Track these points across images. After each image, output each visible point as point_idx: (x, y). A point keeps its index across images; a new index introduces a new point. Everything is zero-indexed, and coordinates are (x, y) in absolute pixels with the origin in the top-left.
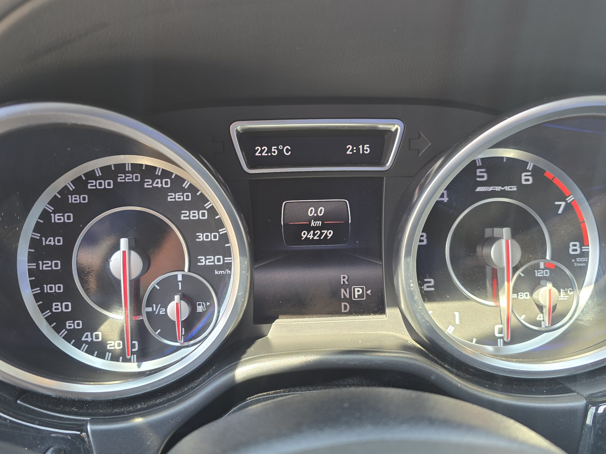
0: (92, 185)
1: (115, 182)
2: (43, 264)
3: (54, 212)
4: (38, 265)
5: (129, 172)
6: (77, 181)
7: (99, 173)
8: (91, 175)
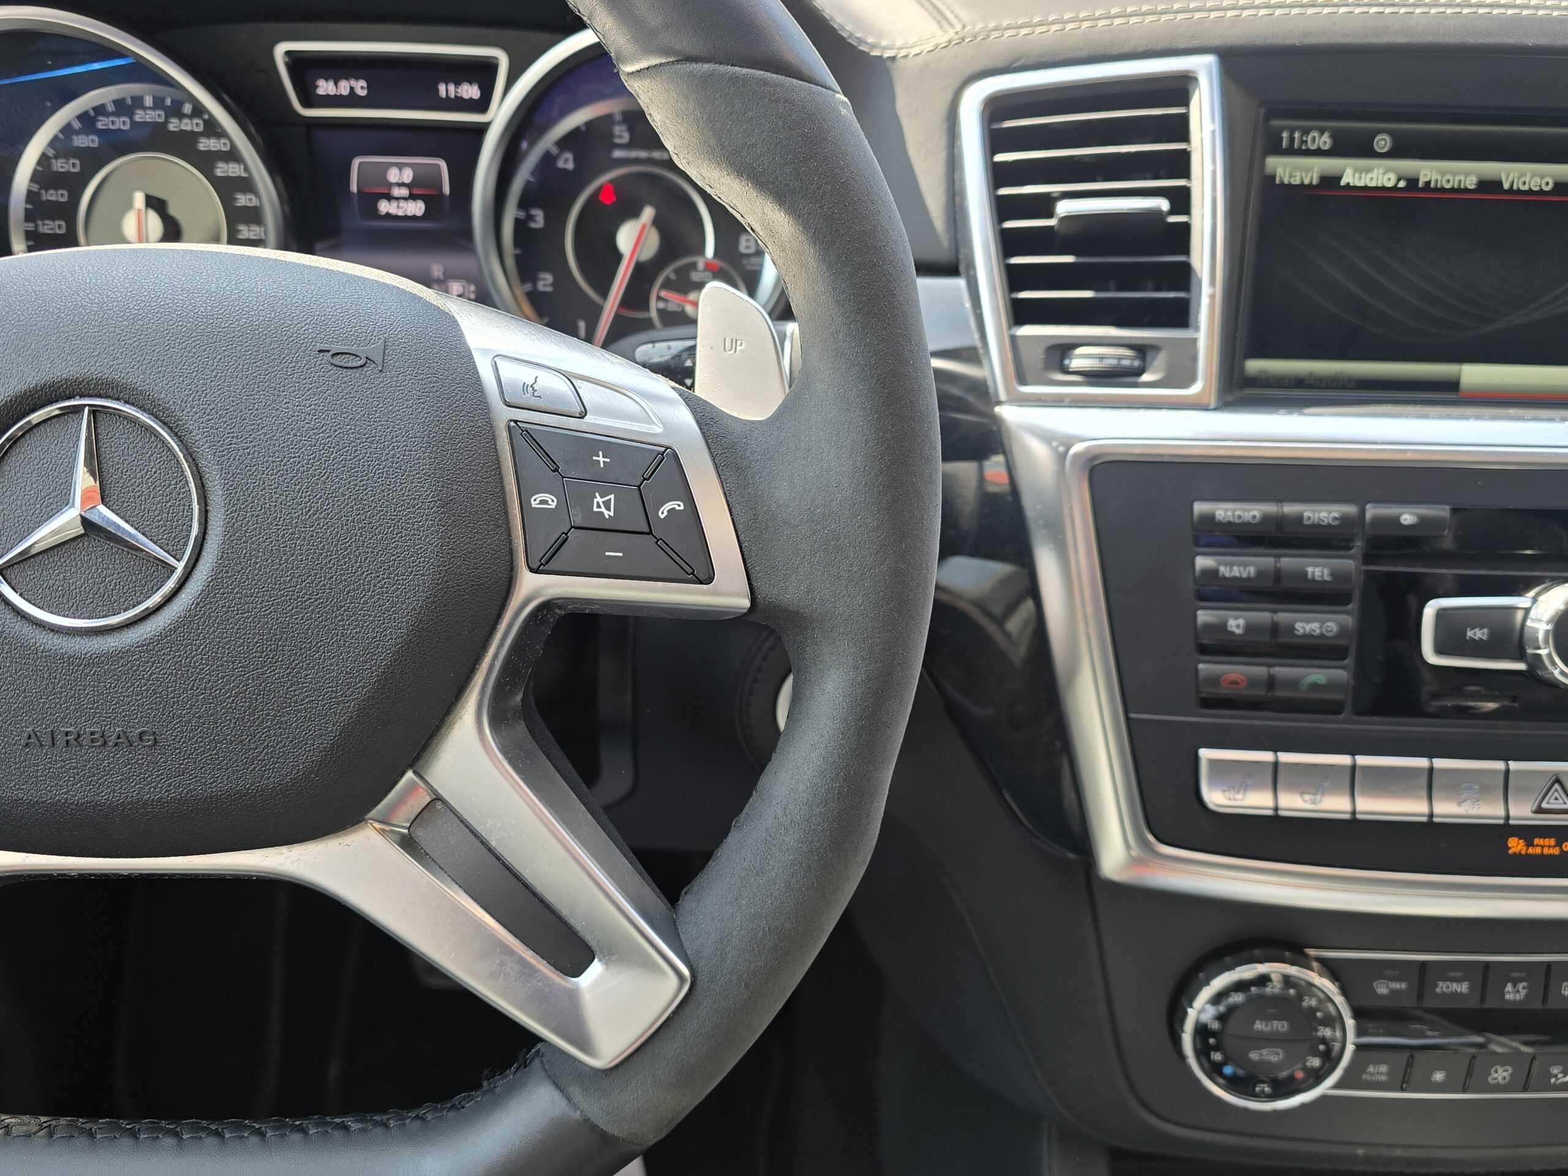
0: (102, 123)
1: (133, 122)
2: (44, 225)
3: (56, 157)
4: (36, 226)
5: (149, 108)
6: (83, 117)
7: (111, 108)
8: (100, 110)
